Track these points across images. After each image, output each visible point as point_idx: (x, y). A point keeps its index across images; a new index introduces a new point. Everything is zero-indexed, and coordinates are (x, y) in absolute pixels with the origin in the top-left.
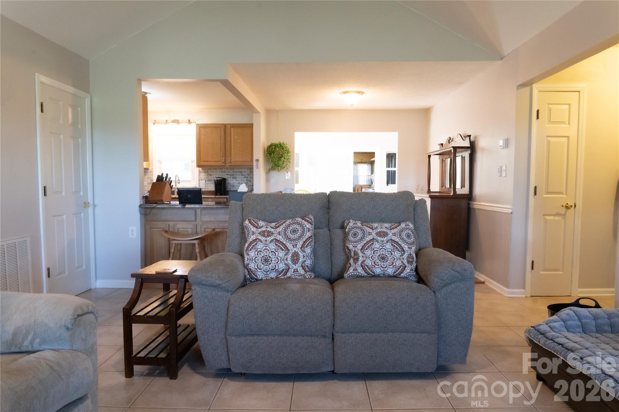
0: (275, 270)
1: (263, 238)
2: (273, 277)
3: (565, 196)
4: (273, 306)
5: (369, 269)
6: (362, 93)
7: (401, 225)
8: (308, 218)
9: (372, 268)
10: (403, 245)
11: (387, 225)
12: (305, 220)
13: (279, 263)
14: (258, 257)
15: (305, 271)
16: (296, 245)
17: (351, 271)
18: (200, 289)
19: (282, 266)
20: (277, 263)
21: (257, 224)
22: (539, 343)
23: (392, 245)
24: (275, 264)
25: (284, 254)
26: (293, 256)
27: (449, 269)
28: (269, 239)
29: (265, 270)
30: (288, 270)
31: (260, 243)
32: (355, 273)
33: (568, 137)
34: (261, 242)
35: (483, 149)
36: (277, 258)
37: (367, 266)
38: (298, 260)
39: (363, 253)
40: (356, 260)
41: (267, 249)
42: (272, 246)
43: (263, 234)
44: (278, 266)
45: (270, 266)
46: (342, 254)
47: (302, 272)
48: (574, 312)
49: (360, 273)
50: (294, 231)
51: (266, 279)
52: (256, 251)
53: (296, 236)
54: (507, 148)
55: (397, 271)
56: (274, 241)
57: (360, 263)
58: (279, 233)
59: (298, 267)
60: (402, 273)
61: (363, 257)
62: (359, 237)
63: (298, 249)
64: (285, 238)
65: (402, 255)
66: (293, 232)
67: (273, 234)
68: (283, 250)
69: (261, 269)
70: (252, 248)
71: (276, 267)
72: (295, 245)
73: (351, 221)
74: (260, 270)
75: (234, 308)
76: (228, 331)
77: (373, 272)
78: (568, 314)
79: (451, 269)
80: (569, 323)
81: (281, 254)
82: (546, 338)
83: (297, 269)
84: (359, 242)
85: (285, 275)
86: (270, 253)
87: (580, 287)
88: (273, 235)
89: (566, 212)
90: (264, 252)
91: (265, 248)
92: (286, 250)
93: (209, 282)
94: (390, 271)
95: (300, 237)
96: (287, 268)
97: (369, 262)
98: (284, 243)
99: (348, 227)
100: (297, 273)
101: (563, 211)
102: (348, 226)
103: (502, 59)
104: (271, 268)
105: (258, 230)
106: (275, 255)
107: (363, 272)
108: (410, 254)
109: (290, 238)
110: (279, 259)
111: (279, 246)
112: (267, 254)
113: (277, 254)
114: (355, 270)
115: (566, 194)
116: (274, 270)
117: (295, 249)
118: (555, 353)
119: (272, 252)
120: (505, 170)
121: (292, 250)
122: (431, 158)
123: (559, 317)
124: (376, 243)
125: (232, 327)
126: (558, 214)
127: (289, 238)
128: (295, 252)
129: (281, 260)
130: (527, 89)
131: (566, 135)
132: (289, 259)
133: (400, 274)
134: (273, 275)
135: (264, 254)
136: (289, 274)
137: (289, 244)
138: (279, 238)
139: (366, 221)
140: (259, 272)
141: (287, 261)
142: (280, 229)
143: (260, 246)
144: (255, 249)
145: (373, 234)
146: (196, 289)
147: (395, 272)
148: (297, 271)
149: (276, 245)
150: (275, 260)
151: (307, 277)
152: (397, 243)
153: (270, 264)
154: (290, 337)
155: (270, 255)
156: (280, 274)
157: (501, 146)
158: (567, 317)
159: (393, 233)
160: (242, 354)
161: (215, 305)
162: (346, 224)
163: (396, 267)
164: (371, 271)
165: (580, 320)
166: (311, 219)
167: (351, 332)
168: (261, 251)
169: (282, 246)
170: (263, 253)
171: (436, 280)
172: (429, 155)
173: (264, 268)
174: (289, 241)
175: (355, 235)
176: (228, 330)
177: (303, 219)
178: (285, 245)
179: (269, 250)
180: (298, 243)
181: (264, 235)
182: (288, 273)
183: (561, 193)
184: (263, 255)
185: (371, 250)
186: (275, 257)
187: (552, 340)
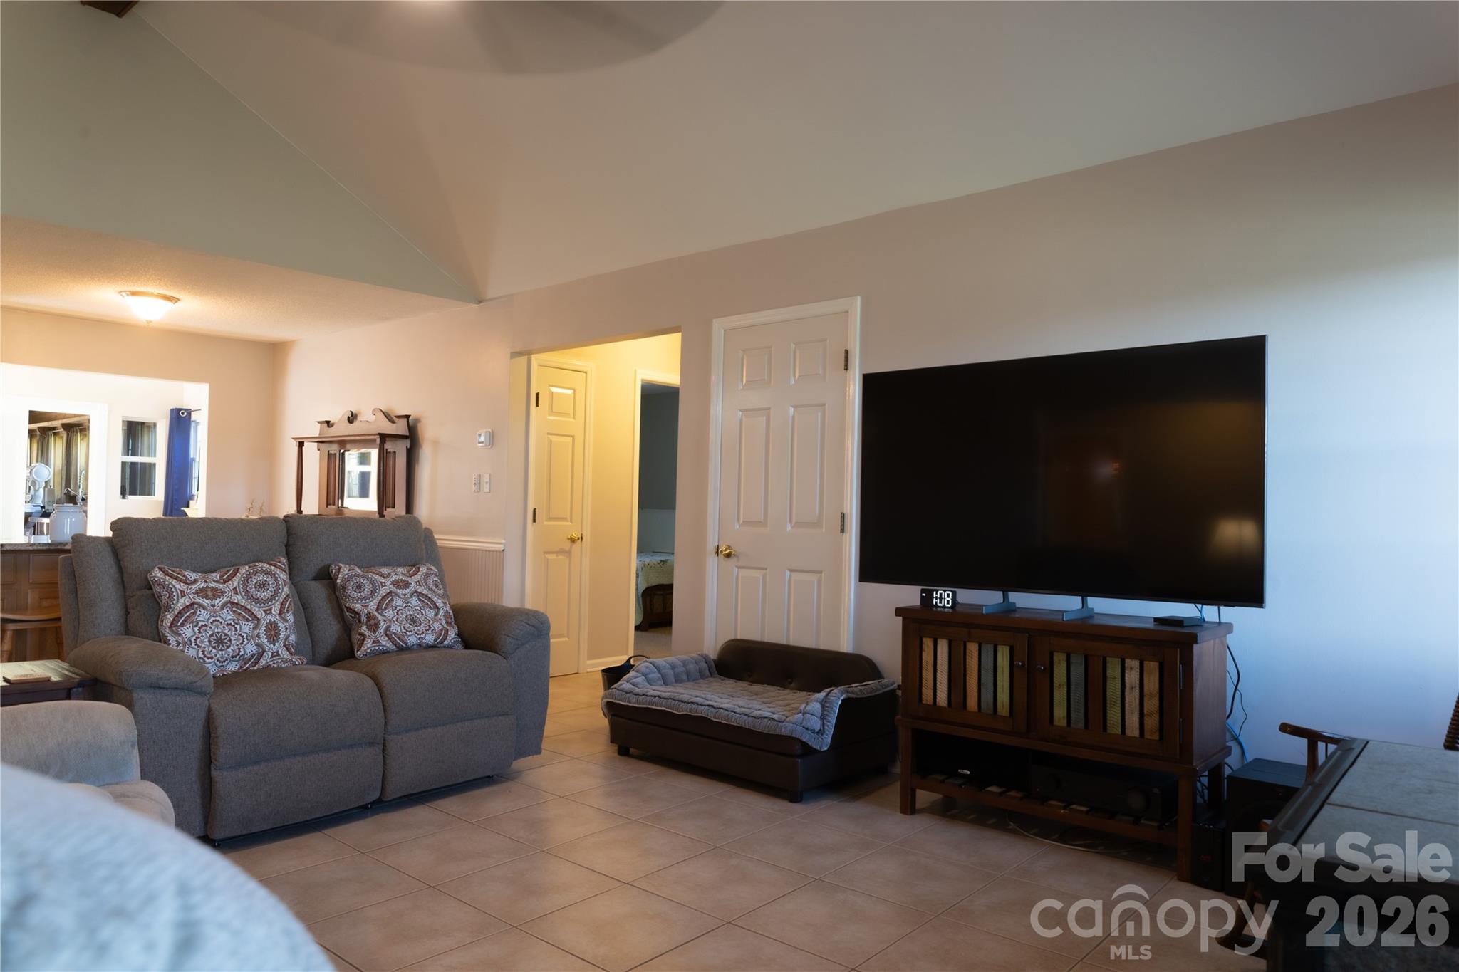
0: (238, 657)
1: (207, 601)
2: (233, 669)
3: (569, 523)
4: (292, 708)
5: (399, 638)
6: (176, 300)
7: (421, 569)
8: (279, 562)
9: (404, 636)
10: (435, 599)
11: (400, 570)
12: (275, 566)
13: (245, 643)
14: (202, 636)
15: (292, 654)
16: (270, 610)
17: (369, 645)
18: (151, 696)
19: (250, 649)
20: (242, 643)
21: (184, 576)
22: (630, 703)
23: (420, 600)
24: (238, 645)
25: (251, 627)
26: (268, 630)
27: (524, 624)
28: (218, 602)
29: (220, 659)
30: (261, 655)
31: (203, 611)
32: (377, 648)
33: (573, 437)
34: (204, 608)
35: (436, 443)
36: (240, 635)
37: (395, 634)
38: (277, 635)
39: (381, 614)
40: (374, 626)
41: (218, 621)
42: (227, 615)
43: (203, 593)
44: (244, 649)
45: (229, 650)
46: (332, 623)
47: (287, 656)
48: (651, 663)
49: (385, 646)
50: (262, 586)
51: (224, 675)
52: (196, 626)
53: (267, 594)
54: (492, 447)
55: (439, 638)
56: (229, 605)
57: (382, 631)
58: (235, 591)
59: (278, 647)
60: (445, 640)
61: (385, 621)
62: (368, 589)
63: (274, 617)
64: (248, 599)
65: (436, 614)
66: (260, 587)
67: (223, 593)
68: (248, 620)
69: (212, 658)
70: (185, 620)
71: (240, 652)
72: (268, 610)
73: (342, 565)
74: (210, 660)
75: (226, 720)
76: (216, 763)
77: (406, 643)
78: (647, 667)
79: (526, 623)
80: (650, 676)
81: (247, 627)
82: (636, 695)
83: (277, 652)
84: (369, 598)
85: (256, 664)
86: (224, 627)
87: (589, 659)
88: (225, 595)
89: (571, 547)
90: (213, 627)
91: (214, 619)
92: (253, 620)
93: (173, 680)
94: (430, 639)
95: (274, 596)
96: (261, 650)
97: (396, 628)
98: (249, 607)
99: (340, 576)
100: (279, 659)
101: (567, 545)
102: (340, 573)
103: (480, 302)
104: (231, 654)
105: (190, 587)
106: (236, 631)
107: (390, 645)
108: (447, 612)
109: (258, 599)
110: (245, 637)
111: (239, 614)
112: (219, 630)
113: (238, 629)
114: (376, 642)
115: (571, 521)
116: (236, 657)
117: (269, 617)
118: (654, 707)
119: (228, 625)
120: (488, 480)
121: (266, 619)
122: (303, 448)
123: (637, 672)
124: (396, 598)
125: (226, 753)
126: (561, 552)
127: (256, 599)
128: (271, 623)
129: (249, 638)
130: (524, 359)
131: (572, 434)
132: (261, 635)
133: (442, 642)
134: (233, 667)
135: (214, 630)
136: (263, 662)
137: (257, 609)
138: (237, 598)
139: (367, 565)
140: (210, 663)
141: (260, 638)
142: (235, 583)
143: (202, 616)
144: (192, 622)
145: (388, 584)
146: (142, 698)
147: (436, 640)
148: (278, 655)
149: (234, 612)
150: (237, 640)
151: (297, 663)
152: (426, 596)
153: (228, 647)
154: (320, 755)
155: (226, 632)
156: (246, 664)
157: (482, 443)
158: (648, 671)
159: (416, 582)
160: (242, 799)
161: (180, 723)
162: (334, 571)
163: (436, 633)
164: (402, 642)
165: (659, 671)
166: (284, 564)
167: (407, 731)
168: (205, 625)
169: (246, 613)
170: (211, 628)
171: (509, 640)
172: (300, 442)
173: (218, 656)
174: (256, 604)
175: (359, 587)
176: (216, 760)
177: (271, 565)
178: (249, 611)
179: (221, 623)
180: (273, 606)
181: (207, 596)
182: (261, 660)
183: (564, 519)
184: (211, 632)
185: (393, 610)
186: (235, 634)
187: (644, 695)
